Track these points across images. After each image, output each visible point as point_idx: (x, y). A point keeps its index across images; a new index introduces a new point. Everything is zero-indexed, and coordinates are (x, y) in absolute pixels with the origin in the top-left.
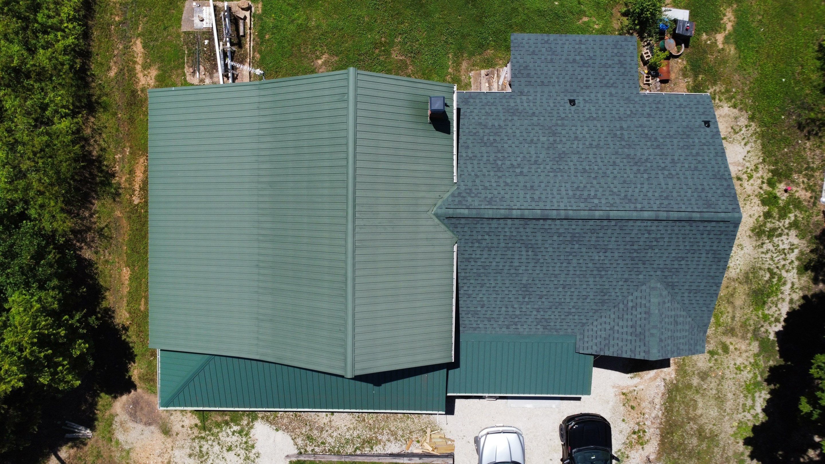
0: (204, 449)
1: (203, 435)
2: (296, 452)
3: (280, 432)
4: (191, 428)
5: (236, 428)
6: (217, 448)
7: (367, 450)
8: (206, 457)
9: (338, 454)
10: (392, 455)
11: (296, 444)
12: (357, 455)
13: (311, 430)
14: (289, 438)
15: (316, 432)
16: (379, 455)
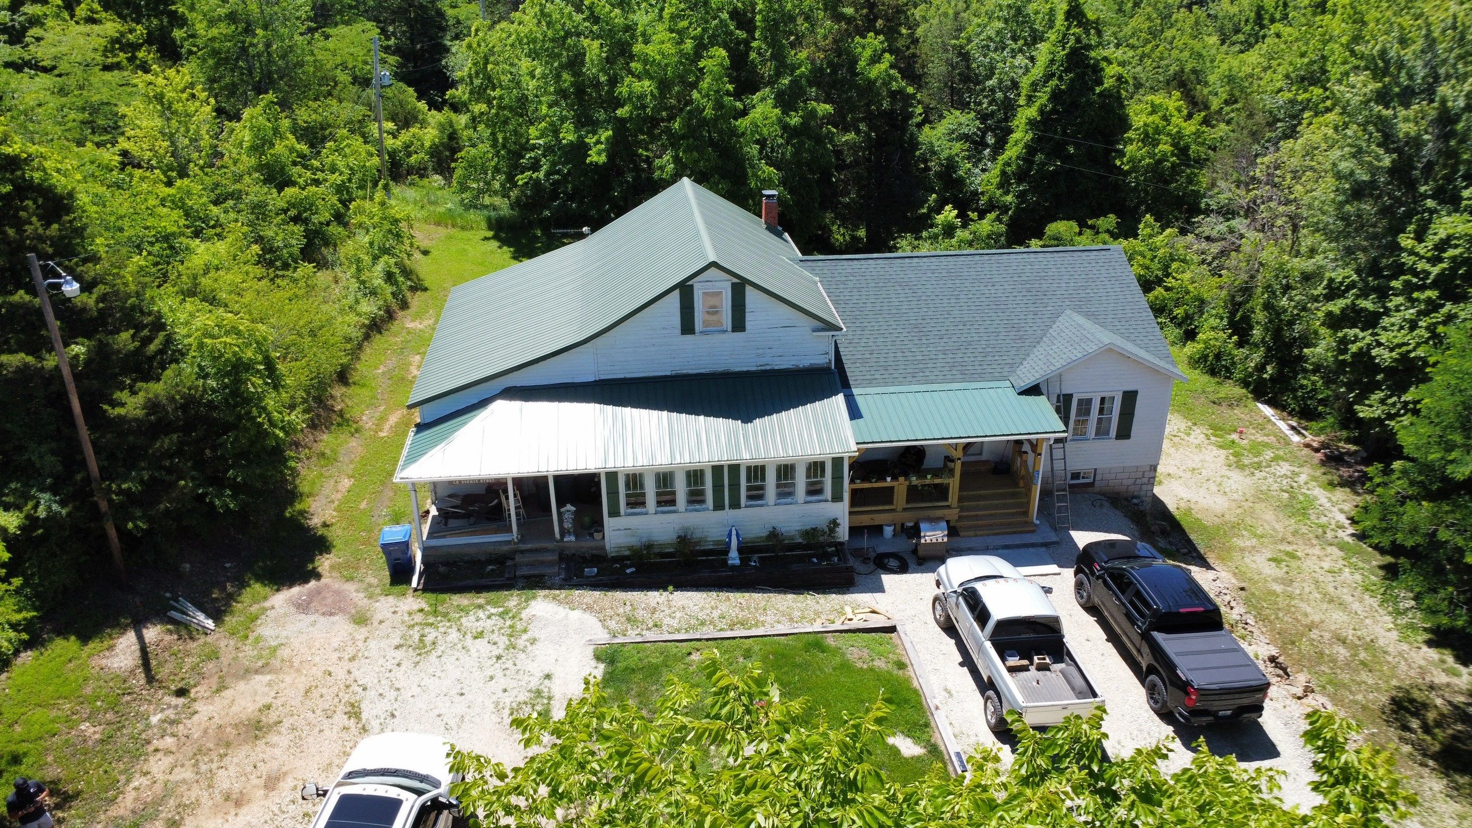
0: (429, 639)
1: (430, 621)
2: (606, 634)
3: (577, 611)
4: (410, 614)
6: (454, 635)
8: (429, 648)
11: (606, 626)
14: (594, 620)
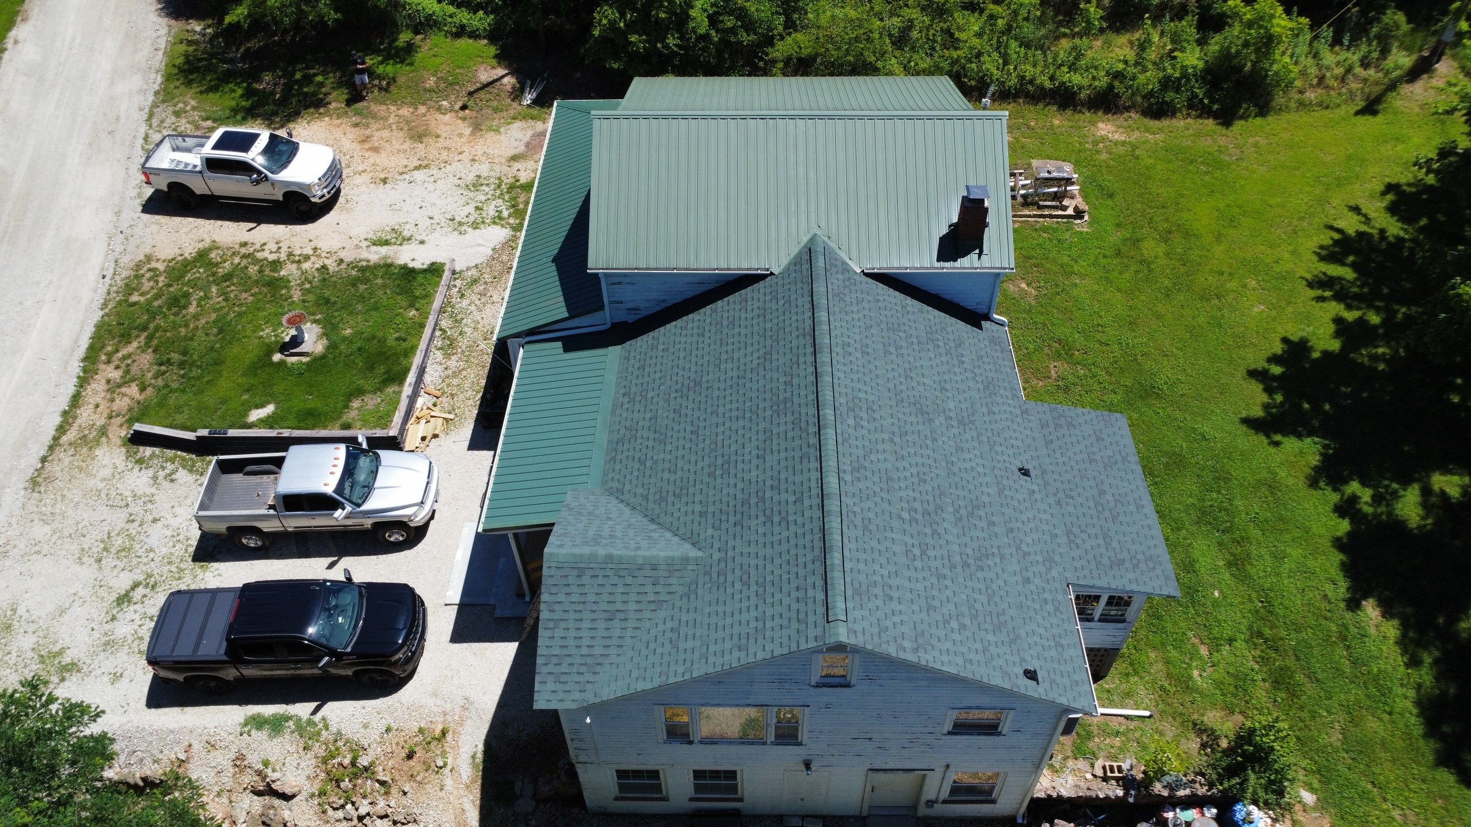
0: (484, 188)
1: (503, 187)
2: (458, 269)
3: (490, 252)
4: (514, 177)
5: (505, 214)
6: (483, 198)
7: (438, 342)
8: (473, 189)
9: (442, 311)
10: (422, 371)
11: (468, 269)
12: (434, 330)
13: (486, 283)
14: (479, 261)
15: (482, 288)
16: (426, 356)
